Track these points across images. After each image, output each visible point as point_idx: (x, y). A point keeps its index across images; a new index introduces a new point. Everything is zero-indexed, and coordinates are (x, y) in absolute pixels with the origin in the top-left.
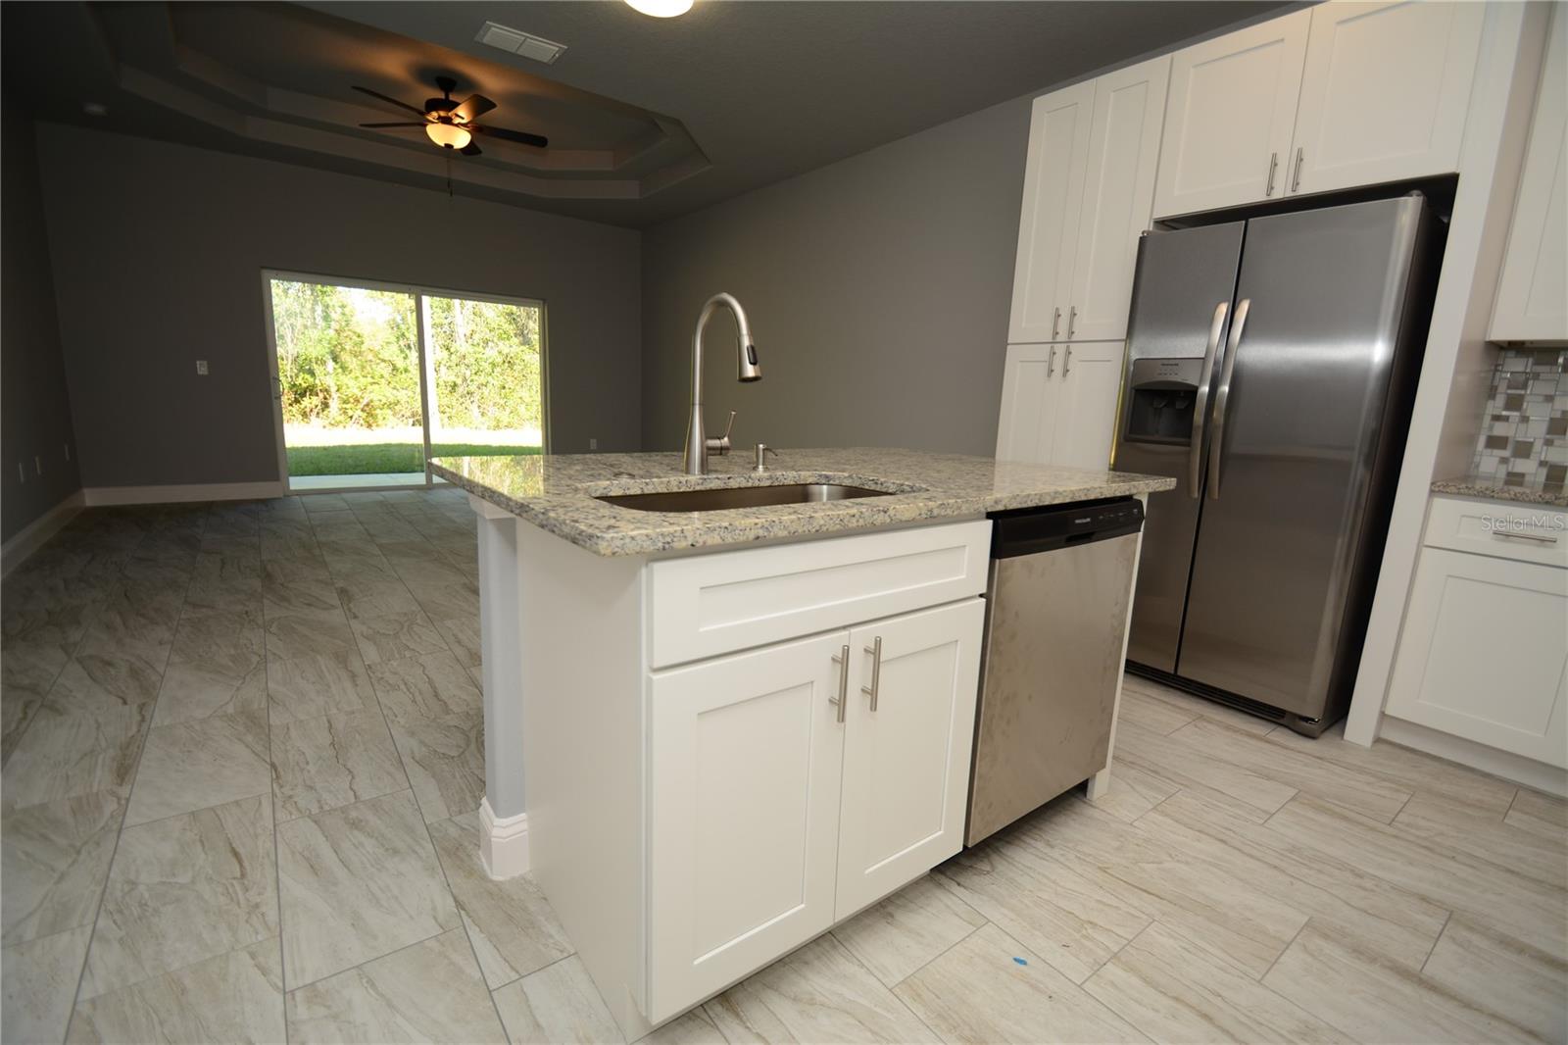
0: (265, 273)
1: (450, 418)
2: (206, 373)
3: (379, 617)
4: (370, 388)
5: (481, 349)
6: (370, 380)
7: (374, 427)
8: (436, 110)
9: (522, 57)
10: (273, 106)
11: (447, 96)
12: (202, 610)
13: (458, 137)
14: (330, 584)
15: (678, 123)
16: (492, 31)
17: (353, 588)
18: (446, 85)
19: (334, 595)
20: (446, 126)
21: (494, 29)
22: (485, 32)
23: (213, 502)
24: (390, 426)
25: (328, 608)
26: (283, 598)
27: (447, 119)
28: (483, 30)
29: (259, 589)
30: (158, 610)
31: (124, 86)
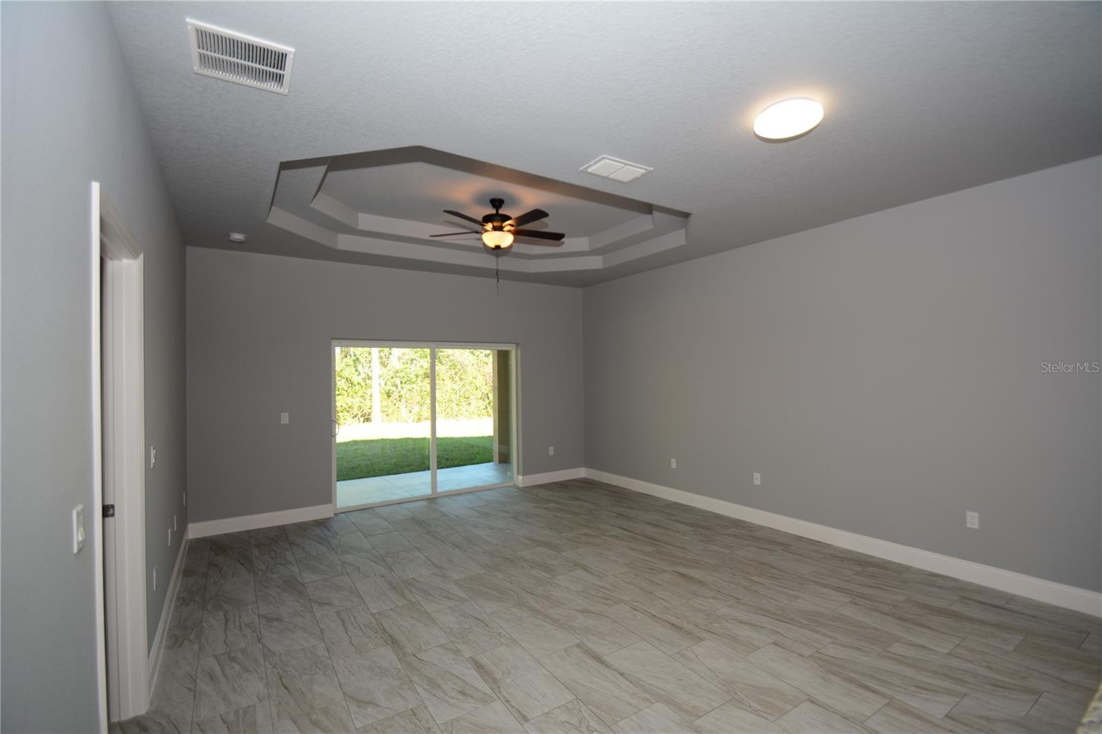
0: (334, 342)
1: (388, 415)
2: (287, 422)
5: (409, 366)
8: (491, 222)
9: (610, 179)
10: (361, 227)
11: (497, 211)
12: (370, 709)
13: (505, 239)
14: (457, 652)
15: (686, 215)
16: (603, 162)
17: (483, 660)
18: (497, 204)
19: (474, 673)
20: (498, 233)
21: (606, 160)
22: (595, 163)
23: (283, 526)
24: (350, 425)
25: (486, 700)
26: (433, 684)
27: (500, 229)
28: (593, 162)
29: (400, 667)
30: (326, 712)
31: (269, 221)
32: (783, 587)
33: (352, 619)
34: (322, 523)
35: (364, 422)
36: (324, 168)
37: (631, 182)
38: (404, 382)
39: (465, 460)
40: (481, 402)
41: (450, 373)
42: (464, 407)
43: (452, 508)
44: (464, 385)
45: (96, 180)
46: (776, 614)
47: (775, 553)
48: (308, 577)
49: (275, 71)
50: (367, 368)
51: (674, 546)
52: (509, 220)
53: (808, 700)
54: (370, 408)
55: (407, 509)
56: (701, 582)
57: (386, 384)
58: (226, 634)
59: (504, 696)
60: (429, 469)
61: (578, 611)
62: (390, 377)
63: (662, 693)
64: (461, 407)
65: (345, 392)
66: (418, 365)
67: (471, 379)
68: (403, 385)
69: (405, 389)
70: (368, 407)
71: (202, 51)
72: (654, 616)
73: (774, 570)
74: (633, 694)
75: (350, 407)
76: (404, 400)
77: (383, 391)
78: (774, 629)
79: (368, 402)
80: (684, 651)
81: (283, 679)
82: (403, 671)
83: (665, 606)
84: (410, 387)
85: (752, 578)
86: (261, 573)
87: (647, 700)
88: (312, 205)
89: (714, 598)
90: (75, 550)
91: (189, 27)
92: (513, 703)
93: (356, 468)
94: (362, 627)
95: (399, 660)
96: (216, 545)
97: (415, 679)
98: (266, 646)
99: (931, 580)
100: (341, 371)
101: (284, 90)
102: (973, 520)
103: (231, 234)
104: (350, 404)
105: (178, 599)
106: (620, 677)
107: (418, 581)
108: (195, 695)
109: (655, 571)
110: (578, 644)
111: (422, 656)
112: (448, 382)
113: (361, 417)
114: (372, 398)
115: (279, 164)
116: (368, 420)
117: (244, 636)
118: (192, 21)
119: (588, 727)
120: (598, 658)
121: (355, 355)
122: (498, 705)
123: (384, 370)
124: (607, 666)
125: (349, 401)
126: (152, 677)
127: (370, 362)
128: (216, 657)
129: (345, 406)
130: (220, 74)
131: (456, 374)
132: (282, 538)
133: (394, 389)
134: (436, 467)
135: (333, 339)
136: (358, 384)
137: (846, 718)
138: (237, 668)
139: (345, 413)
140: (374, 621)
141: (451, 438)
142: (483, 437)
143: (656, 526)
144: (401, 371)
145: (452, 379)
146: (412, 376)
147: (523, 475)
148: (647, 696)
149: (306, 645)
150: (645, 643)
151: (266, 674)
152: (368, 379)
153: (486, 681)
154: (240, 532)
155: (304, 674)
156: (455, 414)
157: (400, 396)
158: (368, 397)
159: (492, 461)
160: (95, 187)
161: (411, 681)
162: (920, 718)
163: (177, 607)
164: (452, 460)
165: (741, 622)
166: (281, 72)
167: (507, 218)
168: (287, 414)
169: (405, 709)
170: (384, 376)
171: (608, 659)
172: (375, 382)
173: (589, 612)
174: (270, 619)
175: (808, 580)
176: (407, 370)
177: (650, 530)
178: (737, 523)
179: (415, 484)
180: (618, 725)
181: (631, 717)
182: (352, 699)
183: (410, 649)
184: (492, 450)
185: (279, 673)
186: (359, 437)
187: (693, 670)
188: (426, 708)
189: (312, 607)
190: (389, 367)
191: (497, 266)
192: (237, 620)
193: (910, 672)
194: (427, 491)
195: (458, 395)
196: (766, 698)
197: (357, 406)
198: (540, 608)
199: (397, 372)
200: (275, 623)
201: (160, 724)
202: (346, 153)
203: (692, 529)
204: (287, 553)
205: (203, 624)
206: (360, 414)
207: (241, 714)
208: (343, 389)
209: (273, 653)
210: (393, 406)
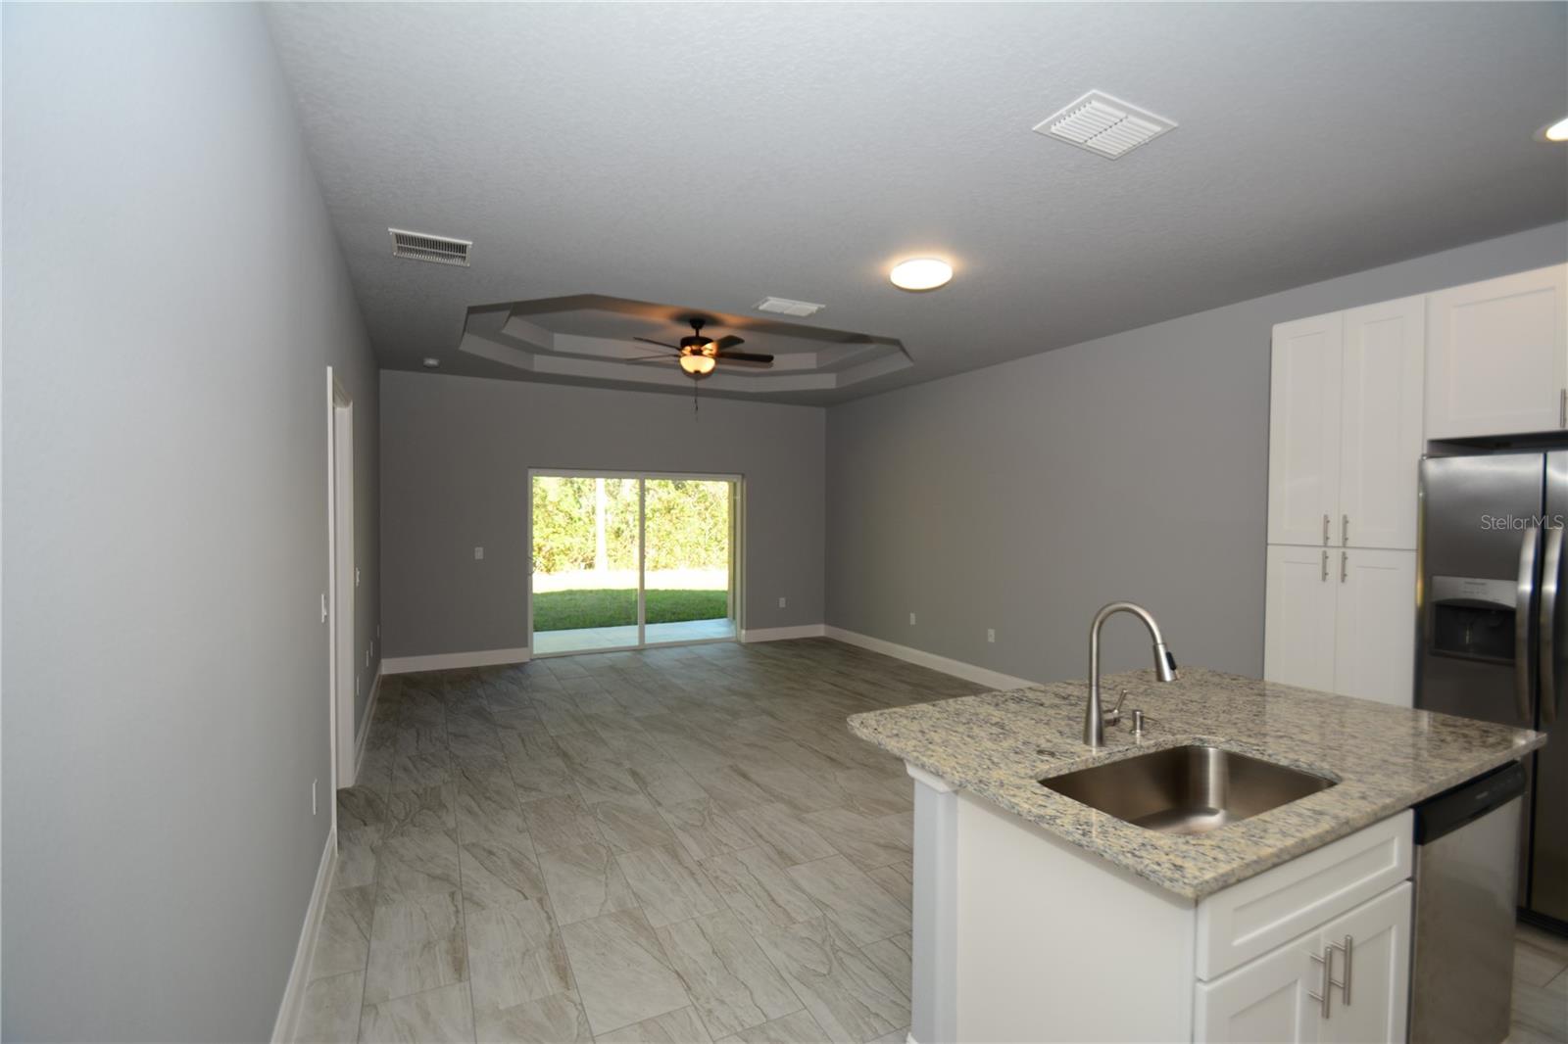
0: (531, 472)
1: (615, 561)
2: (482, 558)
3: (678, 804)
4: (551, 537)
6: (551, 530)
7: (552, 572)
8: (690, 345)
9: (786, 315)
10: (557, 348)
11: (697, 333)
12: (534, 793)
13: (705, 363)
14: (619, 765)
15: (895, 342)
16: (769, 301)
17: (640, 770)
18: (698, 324)
19: (630, 778)
20: (697, 358)
21: (772, 301)
22: (765, 303)
23: (476, 668)
24: (567, 572)
25: (632, 793)
26: (590, 781)
27: (697, 353)
28: (762, 301)
29: (566, 770)
30: (498, 793)
31: (462, 348)
33: (531, 739)
34: (517, 667)
35: (585, 568)
36: (508, 313)
41: (698, 508)
43: (656, 659)
44: (716, 524)
45: (330, 365)
48: (496, 708)
49: (459, 254)
50: (590, 500)
52: (709, 343)
54: (593, 551)
55: (610, 660)
57: (614, 521)
58: (418, 743)
59: (648, 792)
60: (636, 624)
62: (619, 512)
64: (710, 553)
65: (563, 529)
66: (656, 496)
70: (589, 550)
71: (400, 245)
72: (816, 751)
74: (760, 797)
75: (569, 549)
77: (610, 530)
79: (590, 543)
80: (826, 775)
81: (465, 773)
82: (567, 772)
86: (451, 703)
87: (770, 801)
88: (504, 331)
91: (390, 233)
92: (653, 796)
93: (565, 619)
94: (540, 745)
95: (567, 766)
97: (577, 778)
98: (453, 752)
101: (467, 264)
103: (425, 361)
104: (568, 546)
107: (600, 716)
108: (392, 779)
111: (586, 765)
112: (696, 520)
113: (583, 561)
114: (597, 538)
115: (466, 310)
116: (590, 566)
117: (434, 745)
118: (393, 230)
120: (745, 776)
121: (576, 483)
122: (641, 797)
123: (612, 502)
124: (750, 780)
125: (568, 541)
126: (356, 765)
127: (595, 492)
128: (410, 758)
129: (562, 547)
130: (414, 256)
131: (706, 509)
132: (475, 677)
133: (624, 527)
134: (644, 615)
135: (530, 467)
136: (580, 519)
138: (427, 764)
139: (562, 556)
140: (551, 741)
141: (674, 592)
143: (873, 684)
147: (747, 629)
149: (487, 753)
151: (451, 768)
152: (593, 513)
153: (637, 783)
154: (432, 671)
155: (484, 770)
156: (702, 561)
158: (590, 536)
159: (725, 617)
160: (330, 370)
161: (572, 779)
164: (679, 614)
166: (464, 255)
167: (707, 341)
168: (481, 549)
169: (563, 795)
170: (613, 510)
172: (600, 517)
174: (457, 735)
179: (624, 636)
181: (750, 809)
182: (521, 786)
183: (578, 760)
185: (461, 769)
186: (575, 587)
188: (580, 794)
189: (496, 729)
190: (618, 498)
191: (696, 386)
192: (428, 735)
194: (635, 642)
195: (707, 537)
197: (578, 546)
199: (629, 505)
200: (462, 738)
201: (364, 792)
202: (525, 300)
204: (478, 689)
205: (398, 736)
206: (581, 558)
207: (429, 790)
208: (560, 526)
209: (458, 757)
210: (621, 549)
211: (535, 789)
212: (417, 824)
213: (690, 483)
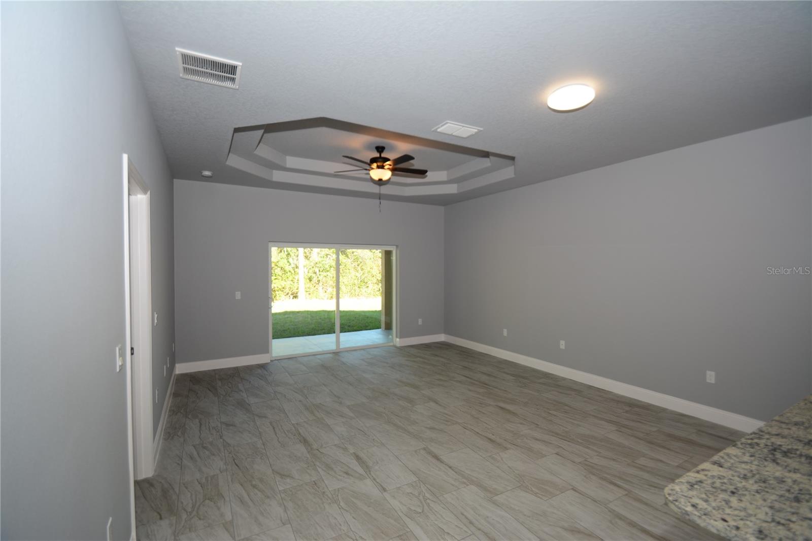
0: (270, 244)
1: (310, 294)
2: (240, 298)
3: (398, 489)
5: (325, 259)
8: (376, 163)
9: (453, 136)
10: (288, 166)
11: (380, 155)
12: (288, 480)
13: (386, 174)
14: (345, 449)
15: (513, 158)
16: (447, 125)
17: (361, 454)
18: (380, 150)
19: (355, 461)
20: (380, 170)
21: (449, 124)
22: (442, 126)
23: (237, 367)
24: (283, 300)
25: (361, 478)
26: (328, 467)
27: (382, 167)
28: (441, 125)
29: (308, 456)
30: (261, 480)
31: (227, 163)
32: (571, 418)
33: (280, 427)
34: (263, 366)
35: (293, 298)
36: (262, 131)
37: (468, 137)
38: (321, 270)
39: (361, 327)
40: (376, 286)
42: (364, 290)
43: (349, 359)
44: (363, 274)
45: (125, 153)
46: (561, 435)
47: (570, 396)
48: (252, 400)
49: (230, 76)
50: (295, 260)
51: (500, 389)
52: (388, 161)
53: (572, 489)
54: (297, 289)
55: (319, 359)
56: (514, 413)
57: (308, 272)
58: (200, 432)
59: (372, 477)
60: (334, 332)
61: (427, 428)
62: (311, 267)
63: (475, 479)
64: (361, 289)
65: (280, 277)
66: (331, 259)
67: (369, 269)
68: (321, 273)
69: (322, 276)
70: (295, 289)
71: (185, 66)
72: (478, 433)
73: (566, 407)
74: (456, 479)
75: (283, 288)
76: (321, 284)
77: (306, 277)
78: (559, 445)
79: (296, 284)
80: (494, 456)
81: (235, 461)
82: (310, 458)
83: (486, 427)
84: (325, 274)
85: (550, 412)
86: (222, 396)
87: (464, 483)
88: (255, 152)
89: (521, 424)
90: (118, 370)
91: (178, 53)
92: (378, 481)
93: (286, 330)
94: (286, 432)
95: (309, 452)
96: (194, 378)
97: (318, 463)
98: (225, 441)
99: (680, 418)
100: (278, 262)
101: (236, 86)
102: (711, 377)
103: (203, 171)
104: (283, 286)
105: (170, 411)
106: (449, 469)
107: (323, 405)
108: (181, 468)
109: (483, 405)
110: (424, 448)
111: (322, 450)
112: (352, 271)
113: (291, 295)
114: (299, 282)
115: (233, 129)
116: (295, 297)
117: (211, 434)
118: (180, 50)
119: (424, 497)
120: (437, 458)
121: (287, 251)
122: (368, 482)
123: (307, 262)
124: (442, 462)
125: (283, 283)
126: (155, 458)
127: (297, 256)
128: (194, 446)
129: (280, 287)
130: (196, 78)
131: (358, 265)
132: (236, 375)
133: (314, 275)
134: (339, 331)
135: (270, 242)
136: (290, 271)
137: (595, 501)
138: (207, 453)
139: (280, 292)
140: (294, 429)
141: (353, 311)
142: (376, 311)
143: (489, 375)
144: (320, 263)
145: (355, 268)
146: (327, 266)
147: (400, 338)
148: (465, 481)
149: (250, 441)
150: (469, 449)
151: (225, 456)
152: (297, 268)
153: (362, 467)
154: (209, 371)
155: (249, 458)
156: (357, 294)
157: (319, 281)
158: (296, 281)
159: (380, 328)
160: (125, 157)
161: (315, 465)
162: (646, 504)
163: (170, 416)
164: (352, 326)
165: (537, 439)
166: (234, 76)
167: (387, 160)
168: (239, 293)
169: (309, 481)
170: (308, 266)
171: (443, 458)
172: (301, 270)
173: (434, 429)
174: (227, 425)
175: (590, 415)
176: (324, 262)
177: (484, 378)
178: (547, 375)
179: (324, 343)
180: (444, 497)
181: (453, 492)
182: (278, 473)
183: (315, 446)
184: (380, 320)
185: (233, 457)
186: (289, 309)
187: (498, 467)
188: (323, 481)
189: (254, 419)
190: (311, 259)
191: (380, 191)
192: (207, 425)
193: (646, 476)
194: (333, 347)
195: (359, 281)
196: (543, 486)
197: (288, 287)
198: (402, 425)
199: (317, 263)
200: (231, 427)
201: (161, 482)
202: (276, 122)
203: (513, 378)
204: (239, 385)
205: (186, 426)
206: (290, 293)
207: (210, 479)
208: (279, 275)
209: (229, 445)
210: (313, 287)
211: (288, 476)
212: (202, 517)
213: (349, 251)
